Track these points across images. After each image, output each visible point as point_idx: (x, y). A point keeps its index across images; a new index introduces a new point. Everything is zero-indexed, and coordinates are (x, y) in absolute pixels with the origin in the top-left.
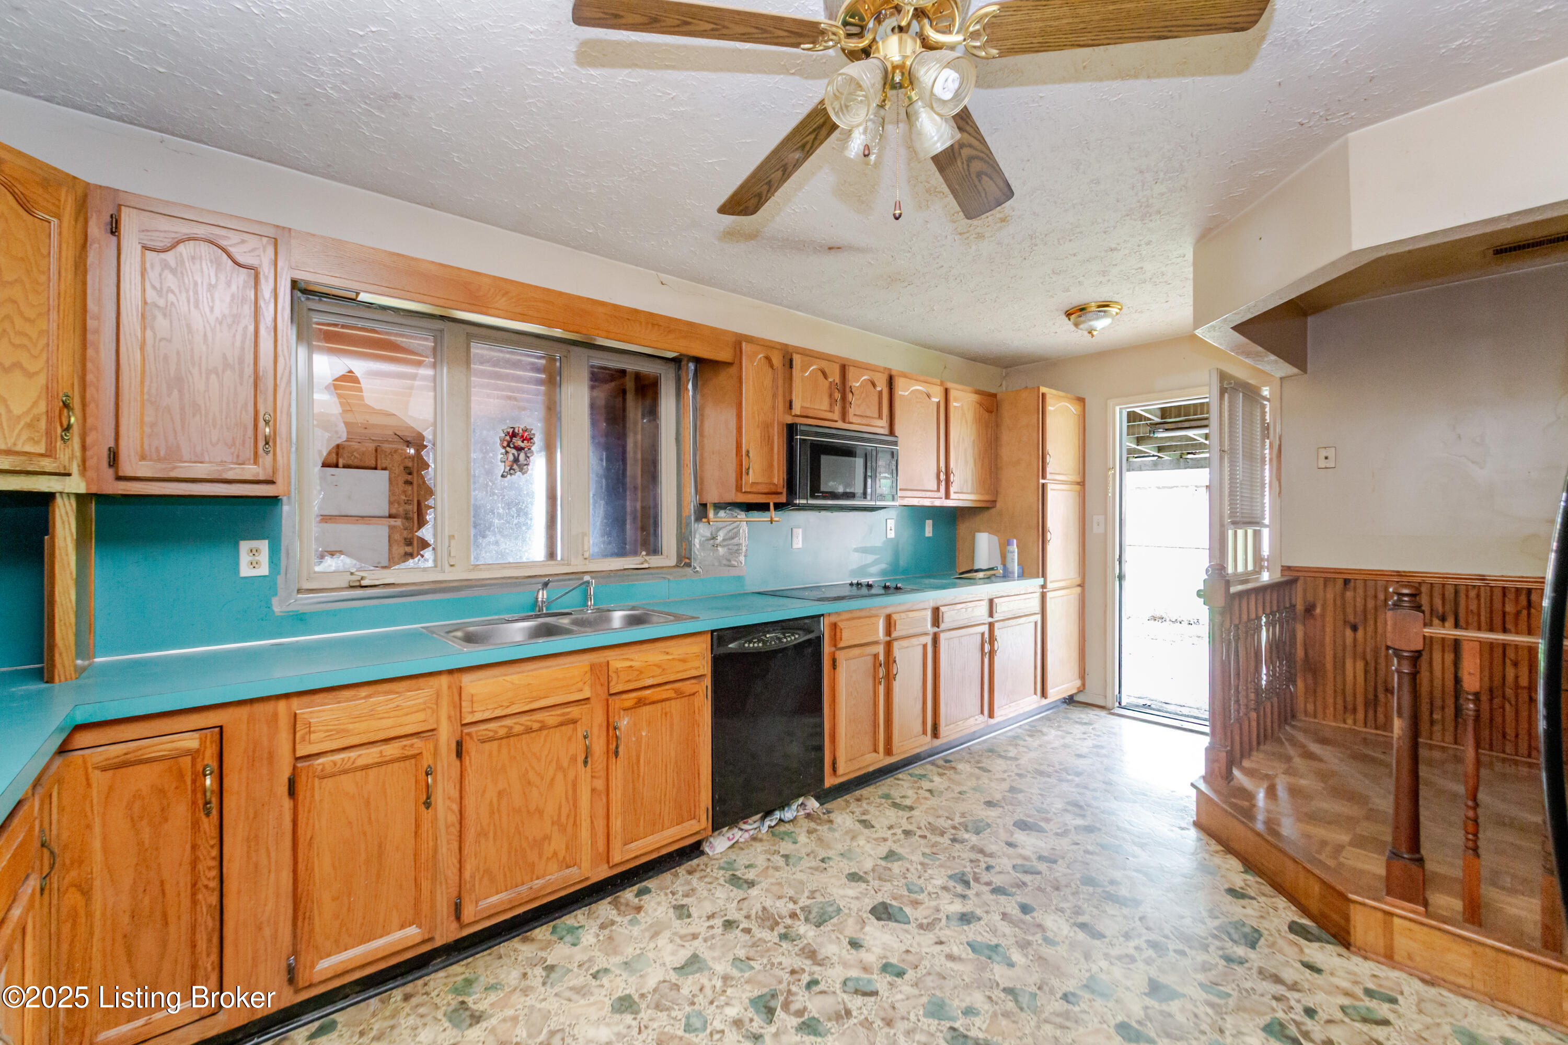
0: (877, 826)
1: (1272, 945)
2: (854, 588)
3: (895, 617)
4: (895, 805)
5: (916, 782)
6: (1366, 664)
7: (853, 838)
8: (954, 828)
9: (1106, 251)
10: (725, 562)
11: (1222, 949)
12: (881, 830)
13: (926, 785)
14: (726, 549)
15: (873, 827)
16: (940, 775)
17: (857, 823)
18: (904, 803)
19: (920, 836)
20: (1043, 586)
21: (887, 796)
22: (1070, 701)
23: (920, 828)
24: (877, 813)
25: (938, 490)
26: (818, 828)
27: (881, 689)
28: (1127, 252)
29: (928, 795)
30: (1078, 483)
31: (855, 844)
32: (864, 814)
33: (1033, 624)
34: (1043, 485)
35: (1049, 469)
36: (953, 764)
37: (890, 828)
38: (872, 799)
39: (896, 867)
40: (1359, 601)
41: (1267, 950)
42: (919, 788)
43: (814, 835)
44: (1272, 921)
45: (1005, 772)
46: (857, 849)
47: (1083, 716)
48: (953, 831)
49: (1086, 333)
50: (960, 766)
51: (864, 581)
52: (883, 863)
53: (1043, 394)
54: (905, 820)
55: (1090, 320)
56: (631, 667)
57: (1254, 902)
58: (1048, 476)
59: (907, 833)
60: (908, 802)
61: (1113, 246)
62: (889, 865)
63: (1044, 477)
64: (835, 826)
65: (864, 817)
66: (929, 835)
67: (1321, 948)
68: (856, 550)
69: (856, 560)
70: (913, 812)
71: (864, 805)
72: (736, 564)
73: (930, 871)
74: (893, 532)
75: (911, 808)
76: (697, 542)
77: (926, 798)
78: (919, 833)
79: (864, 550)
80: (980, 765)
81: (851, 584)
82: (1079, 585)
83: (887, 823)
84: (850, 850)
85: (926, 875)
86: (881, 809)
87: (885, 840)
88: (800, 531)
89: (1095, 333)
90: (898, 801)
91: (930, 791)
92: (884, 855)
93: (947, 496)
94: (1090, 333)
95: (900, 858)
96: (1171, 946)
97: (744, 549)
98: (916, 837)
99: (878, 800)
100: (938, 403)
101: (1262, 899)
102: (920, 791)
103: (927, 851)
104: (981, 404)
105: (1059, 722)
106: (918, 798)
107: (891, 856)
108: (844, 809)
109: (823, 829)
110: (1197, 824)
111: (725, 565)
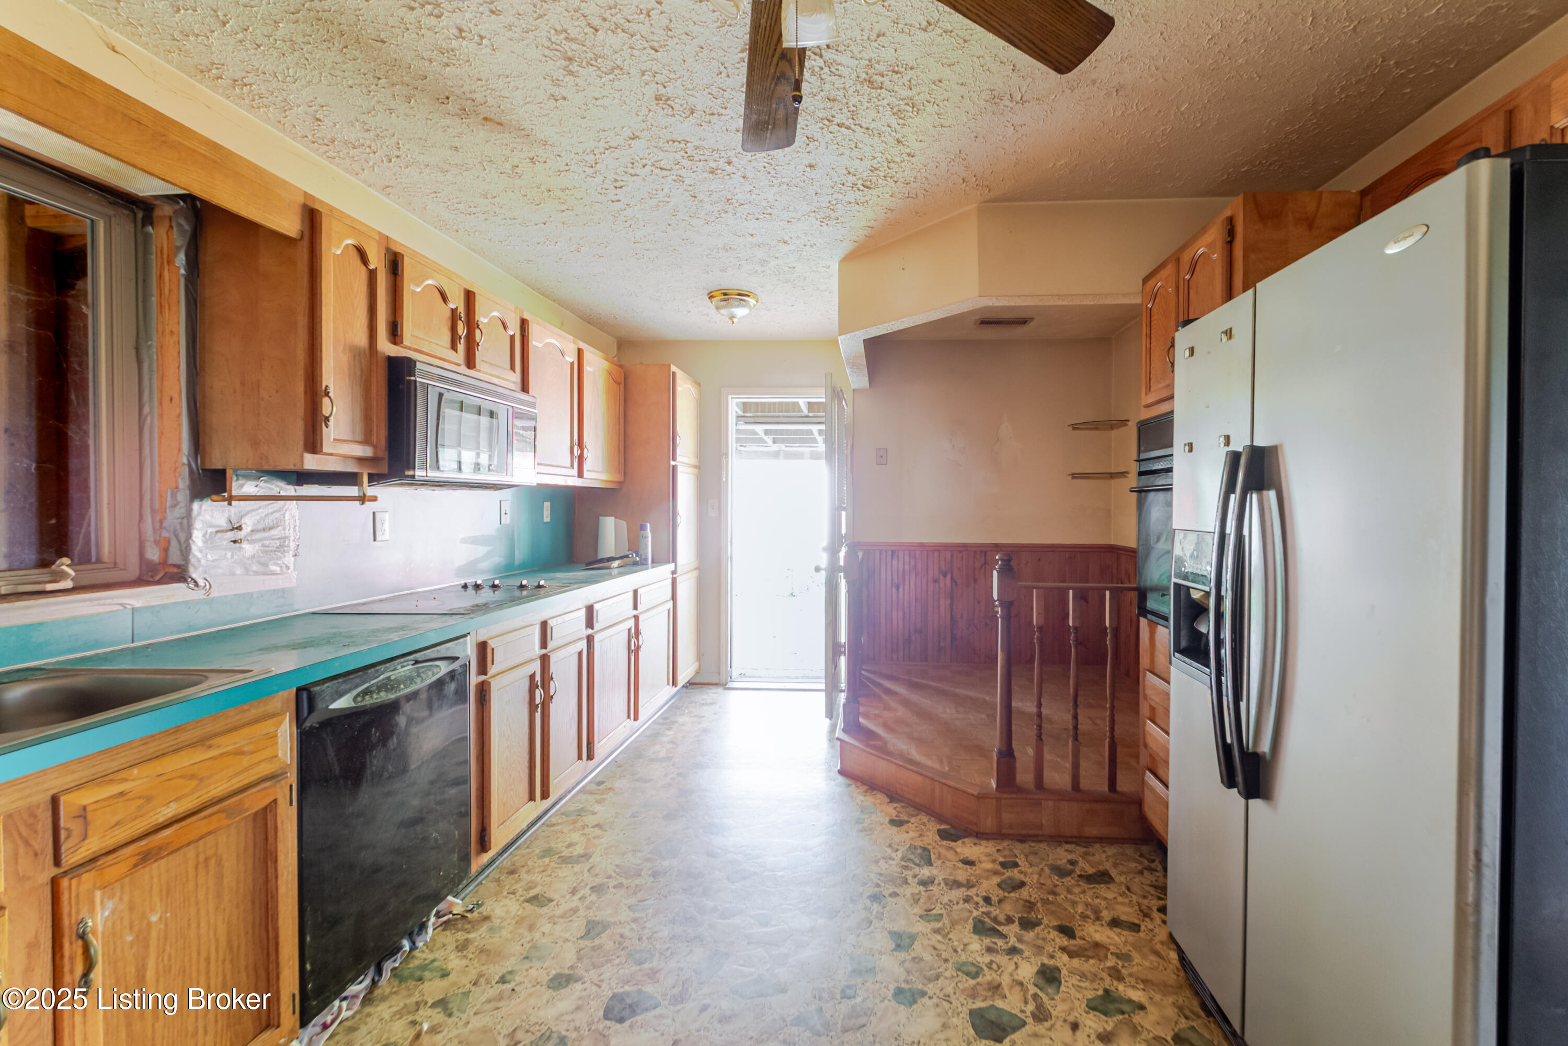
0: (556, 897)
1: (939, 857)
2: (471, 591)
3: (551, 623)
4: (565, 860)
5: (575, 822)
6: (904, 614)
7: (531, 928)
8: (649, 860)
9: (779, 241)
10: (255, 568)
11: (915, 876)
12: (563, 901)
13: (590, 820)
14: (257, 546)
15: (551, 900)
16: (599, 802)
17: (526, 904)
18: (575, 853)
19: (614, 887)
20: (674, 572)
21: (548, 852)
22: (691, 684)
23: (609, 877)
24: (548, 879)
25: (572, 466)
26: (471, 936)
27: (538, 716)
28: (793, 248)
29: (597, 832)
30: (696, 467)
31: (537, 935)
32: (531, 888)
33: (666, 612)
34: (674, 467)
35: (678, 452)
36: (607, 785)
37: (574, 892)
38: (530, 863)
39: (605, 940)
40: (901, 567)
41: (939, 862)
42: (584, 827)
43: (471, 948)
44: (928, 836)
45: (666, 776)
46: (544, 940)
47: (705, 697)
48: (649, 865)
49: (727, 319)
50: (617, 785)
51: (470, 581)
52: (588, 943)
53: (674, 373)
54: (586, 874)
55: (732, 307)
56: (122, 794)
57: (910, 824)
58: (679, 458)
59: (597, 889)
60: (578, 850)
61: (787, 238)
62: (597, 942)
63: (674, 459)
64: (496, 922)
65: (533, 893)
66: (625, 881)
67: (963, 843)
68: (464, 541)
69: (463, 554)
70: (591, 860)
71: (524, 876)
72: (278, 569)
73: (648, 925)
74: (508, 516)
75: (586, 856)
76: (197, 536)
77: (598, 837)
78: (612, 883)
79: (474, 541)
80: (636, 777)
81: (465, 586)
82: (696, 569)
83: (564, 888)
84: (535, 947)
85: (646, 931)
86: (548, 872)
87: (575, 911)
88: (387, 516)
89: (735, 320)
90: (566, 853)
91: (598, 826)
92: (582, 932)
93: (580, 475)
94: (731, 318)
95: (606, 926)
96: (886, 893)
97: (293, 545)
98: (611, 890)
99: (540, 862)
100: (572, 364)
101: (913, 820)
102: (587, 831)
103: (631, 901)
104: (610, 373)
105: (687, 708)
106: (589, 840)
107: (592, 929)
108: (497, 894)
109: (479, 936)
110: (841, 772)
111: (256, 573)
